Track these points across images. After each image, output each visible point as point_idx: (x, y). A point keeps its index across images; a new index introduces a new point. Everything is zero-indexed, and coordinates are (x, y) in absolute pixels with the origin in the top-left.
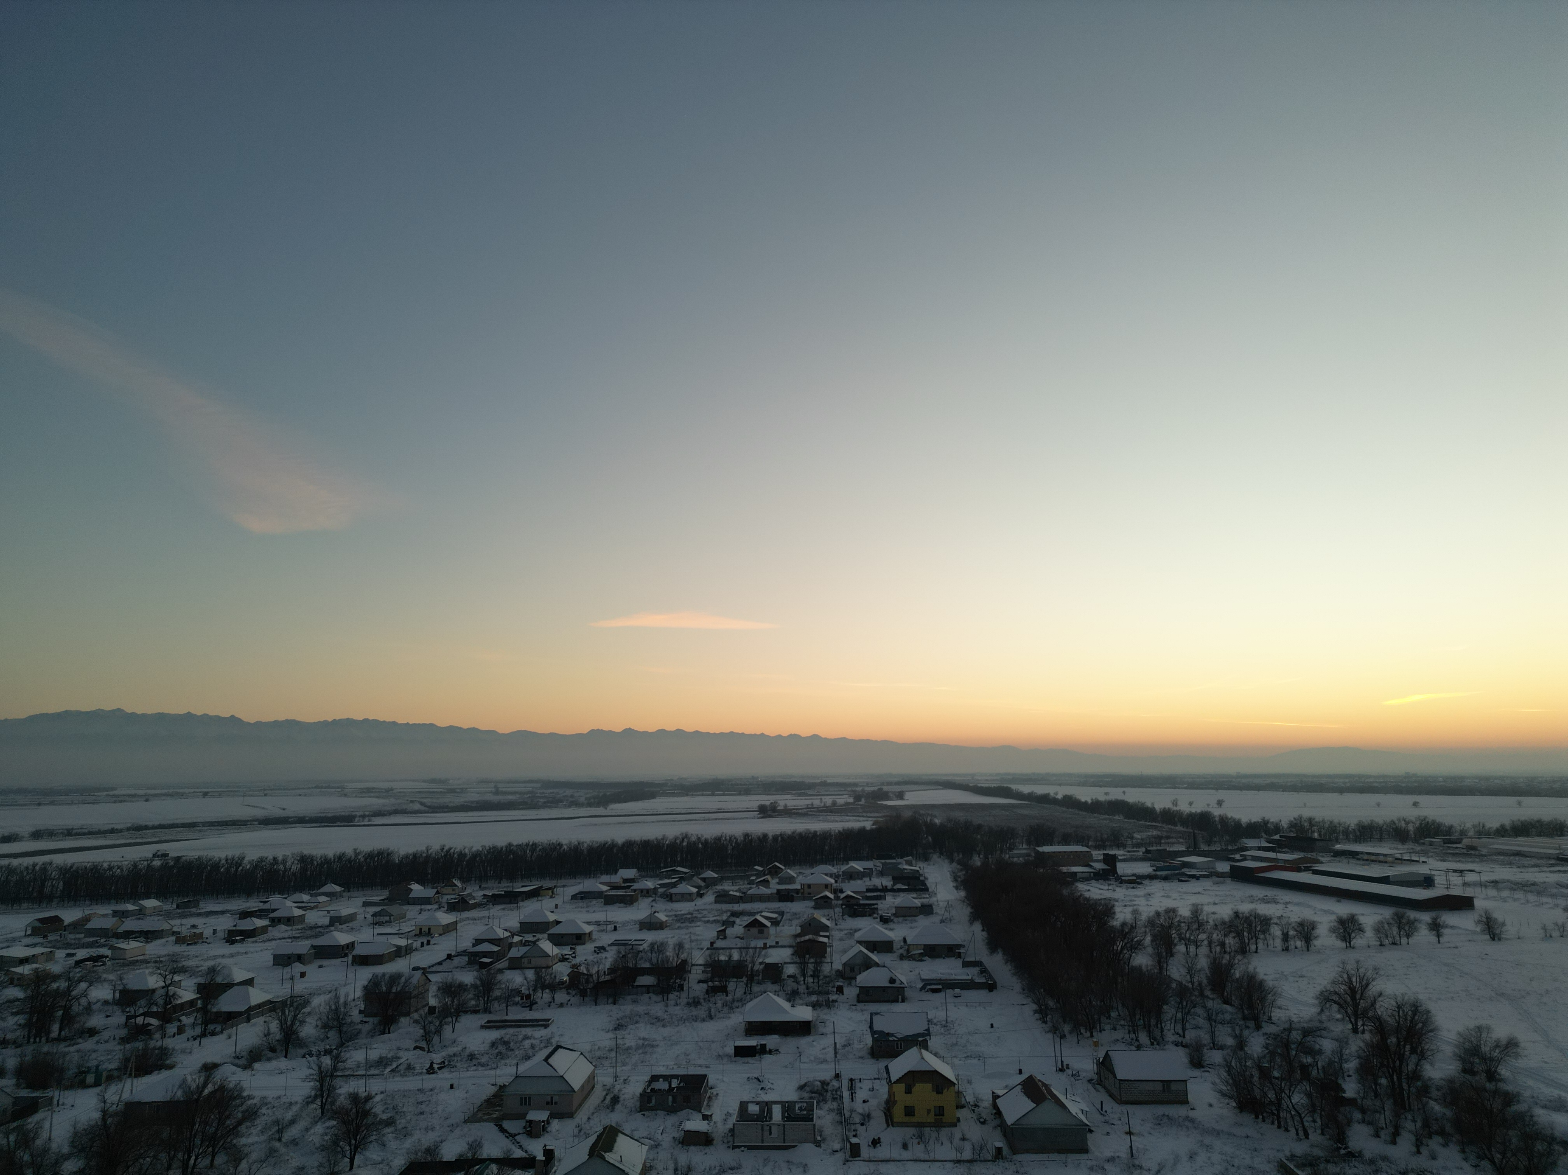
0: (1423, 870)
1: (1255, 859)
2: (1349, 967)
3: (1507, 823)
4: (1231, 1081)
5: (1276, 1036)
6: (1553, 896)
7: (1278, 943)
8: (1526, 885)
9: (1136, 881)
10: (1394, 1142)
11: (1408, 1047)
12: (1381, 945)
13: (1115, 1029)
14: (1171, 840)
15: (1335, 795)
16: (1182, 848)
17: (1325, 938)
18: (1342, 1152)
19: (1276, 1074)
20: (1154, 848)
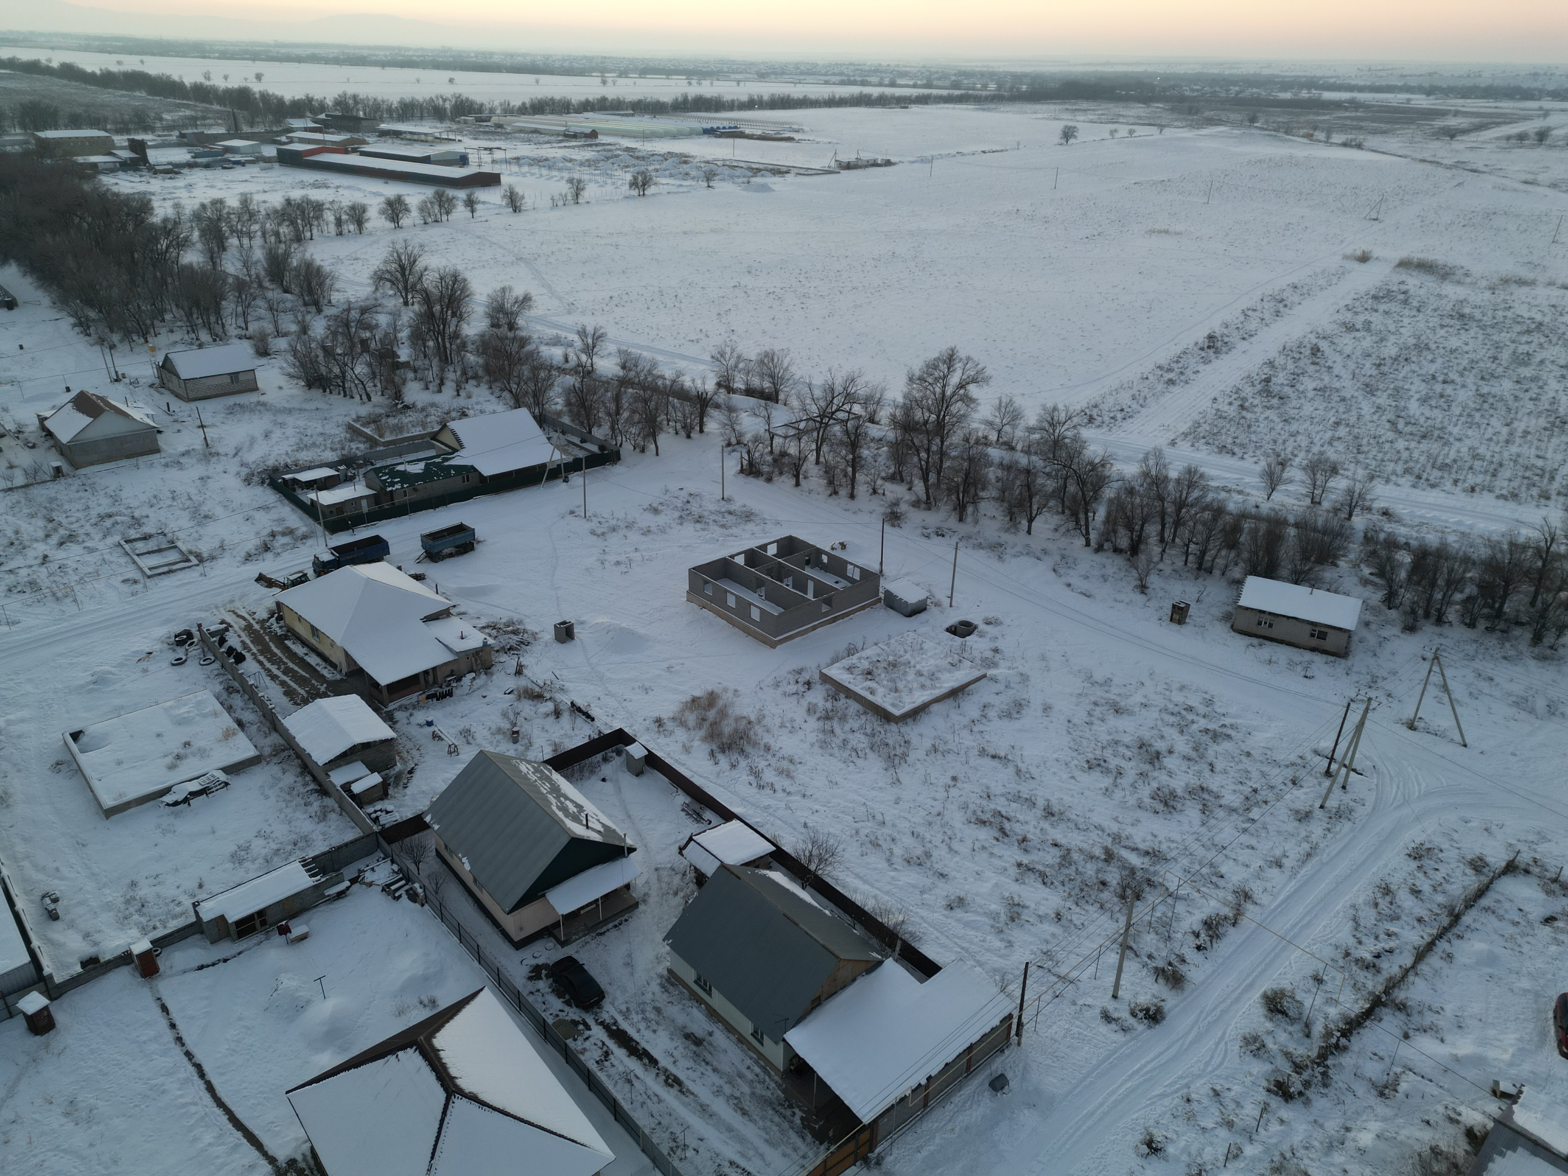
0: (458, 148)
1: (302, 141)
2: (398, 246)
3: (527, 101)
4: (297, 364)
5: (336, 318)
6: (560, 169)
7: (332, 228)
8: (540, 161)
9: (173, 170)
10: (440, 391)
11: (449, 312)
12: (425, 223)
13: (172, 331)
14: (208, 121)
15: (377, 70)
16: (222, 130)
17: (375, 220)
18: (400, 406)
19: (339, 351)
20: (189, 131)
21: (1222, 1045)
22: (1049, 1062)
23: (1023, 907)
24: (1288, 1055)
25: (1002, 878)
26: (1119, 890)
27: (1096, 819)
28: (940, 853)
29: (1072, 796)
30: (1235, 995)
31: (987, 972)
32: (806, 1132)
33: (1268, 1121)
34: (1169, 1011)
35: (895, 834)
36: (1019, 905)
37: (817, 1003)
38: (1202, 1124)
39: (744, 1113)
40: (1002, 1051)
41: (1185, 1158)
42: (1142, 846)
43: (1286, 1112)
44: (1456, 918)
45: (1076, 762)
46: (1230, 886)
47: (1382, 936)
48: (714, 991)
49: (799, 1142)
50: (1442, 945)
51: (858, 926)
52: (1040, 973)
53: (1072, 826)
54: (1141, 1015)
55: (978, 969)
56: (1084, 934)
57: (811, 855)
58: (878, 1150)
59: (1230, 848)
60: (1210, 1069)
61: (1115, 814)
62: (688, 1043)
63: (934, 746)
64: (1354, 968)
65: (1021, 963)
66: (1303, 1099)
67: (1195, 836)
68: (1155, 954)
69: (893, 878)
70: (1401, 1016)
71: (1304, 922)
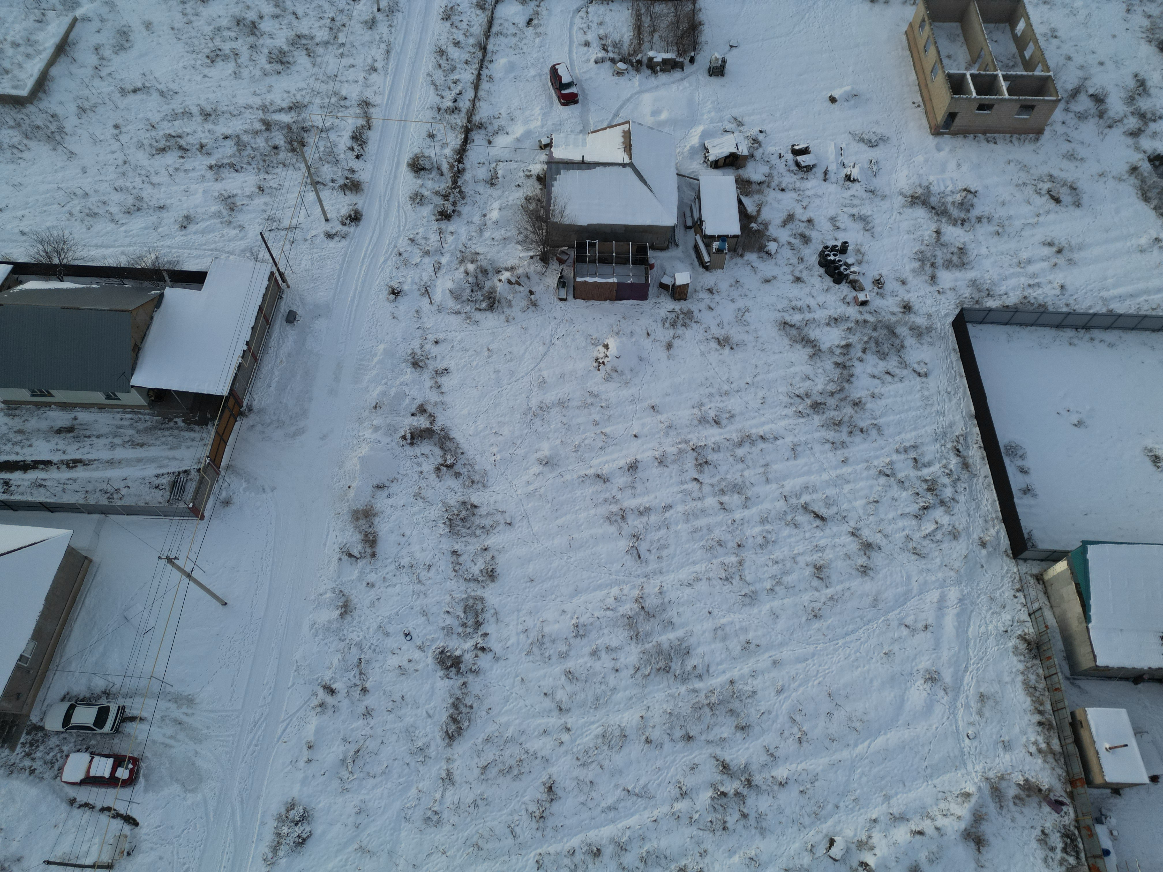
21: (401, 210)
22: (312, 285)
23: (233, 197)
24: (437, 193)
25: (205, 184)
26: (288, 147)
27: (241, 101)
28: (147, 192)
29: (214, 92)
30: (393, 174)
31: (239, 256)
32: (192, 426)
33: (445, 237)
34: (362, 208)
35: (103, 198)
36: (229, 197)
37: (137, 350)
38: (414, 263)
39: (142, 445)
40: (281, 297)
41: (415, 287)
42: (285, 105)
43: (451, 226)
44: (484, 49)
45: (199, 62)
46: (354, 103)
47: (452, 86)
48: (52, 392)
49: (192, 435)
50: (485, 72)
51: (126, 281)
52: (273, 234)
53: (227, 116)
54: (348, 222)
55: (232, 257)
56: (284, 191)
57: (47, 253)
58: (245, 404)
59: (339, 74)
60: (402, 228)
61: (252, 90)
62: (63, 435)
63: (79, 107)
64: (447, 116)
65: (257, 236)
66: (456, 213)
67: (314, 77)
68: (335, 177)
69: (125, 232)
70: (482, 132)
71: (407, 102)
